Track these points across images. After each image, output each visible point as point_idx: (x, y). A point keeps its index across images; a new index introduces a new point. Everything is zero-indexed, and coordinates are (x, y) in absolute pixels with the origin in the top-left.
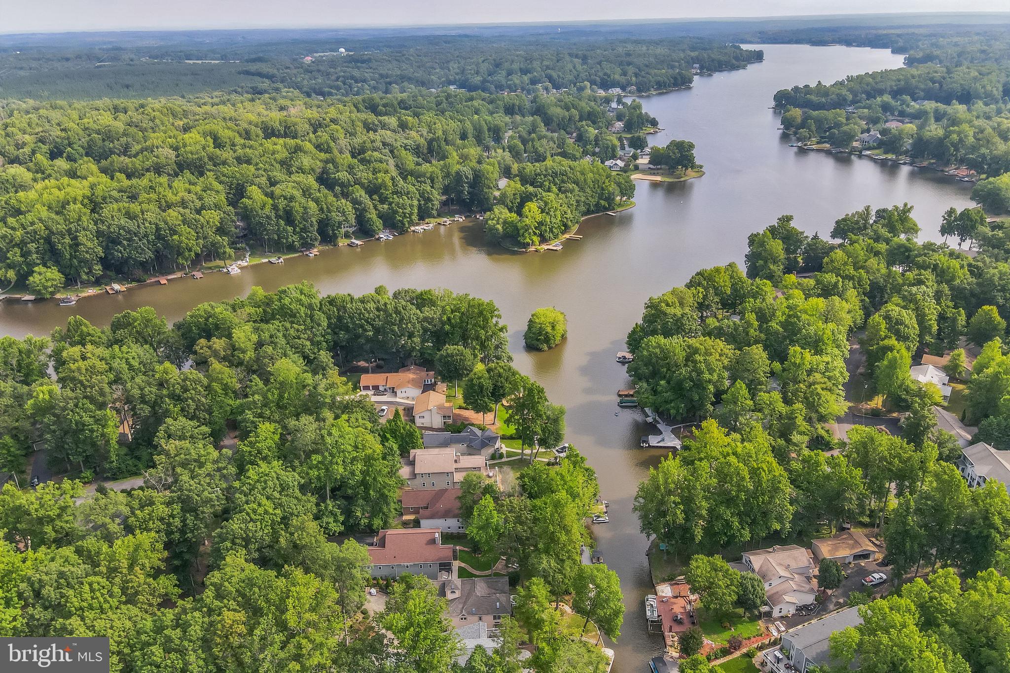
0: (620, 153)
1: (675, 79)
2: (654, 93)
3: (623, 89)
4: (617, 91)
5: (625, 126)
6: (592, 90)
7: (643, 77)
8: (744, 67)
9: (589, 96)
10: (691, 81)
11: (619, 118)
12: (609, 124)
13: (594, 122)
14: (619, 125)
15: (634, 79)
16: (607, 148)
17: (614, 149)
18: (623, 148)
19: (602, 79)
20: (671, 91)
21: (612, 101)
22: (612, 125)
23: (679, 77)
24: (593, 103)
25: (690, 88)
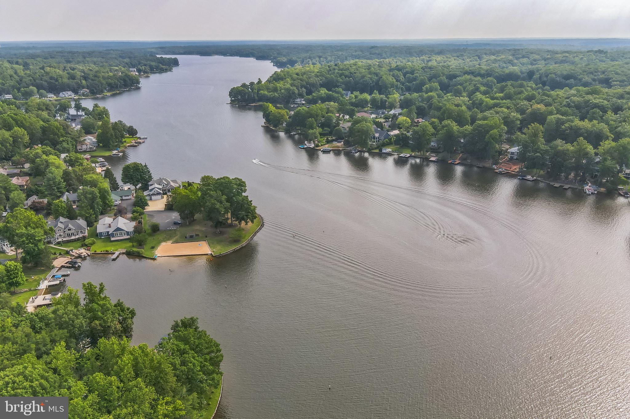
0: (115, 198)
1: (125, 81)
2: (109, 94)
3: (75, 92)
4: (68, 95)
5: (99, 141)
6: (41, 96)
7: (92, 80)
8: (170, 70)
9: (39, 104)
10: (138, 82)
11: (88, 130)
12: (76, 141)
13: (54, 144)
14: (90, 139)
15: (84, 82)
16: (93, 199)
17: (104, 195)
18: (115, 187)
19: (49, 83)
20: (124, 91)
21: (69, 107)
22: (82, 143)
23: (127, 79)
24: (45, 114)
25: (139, 88)
